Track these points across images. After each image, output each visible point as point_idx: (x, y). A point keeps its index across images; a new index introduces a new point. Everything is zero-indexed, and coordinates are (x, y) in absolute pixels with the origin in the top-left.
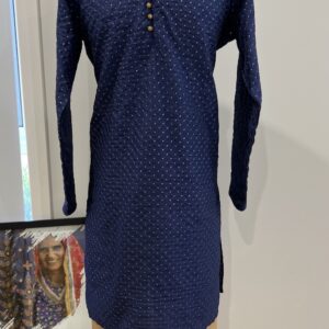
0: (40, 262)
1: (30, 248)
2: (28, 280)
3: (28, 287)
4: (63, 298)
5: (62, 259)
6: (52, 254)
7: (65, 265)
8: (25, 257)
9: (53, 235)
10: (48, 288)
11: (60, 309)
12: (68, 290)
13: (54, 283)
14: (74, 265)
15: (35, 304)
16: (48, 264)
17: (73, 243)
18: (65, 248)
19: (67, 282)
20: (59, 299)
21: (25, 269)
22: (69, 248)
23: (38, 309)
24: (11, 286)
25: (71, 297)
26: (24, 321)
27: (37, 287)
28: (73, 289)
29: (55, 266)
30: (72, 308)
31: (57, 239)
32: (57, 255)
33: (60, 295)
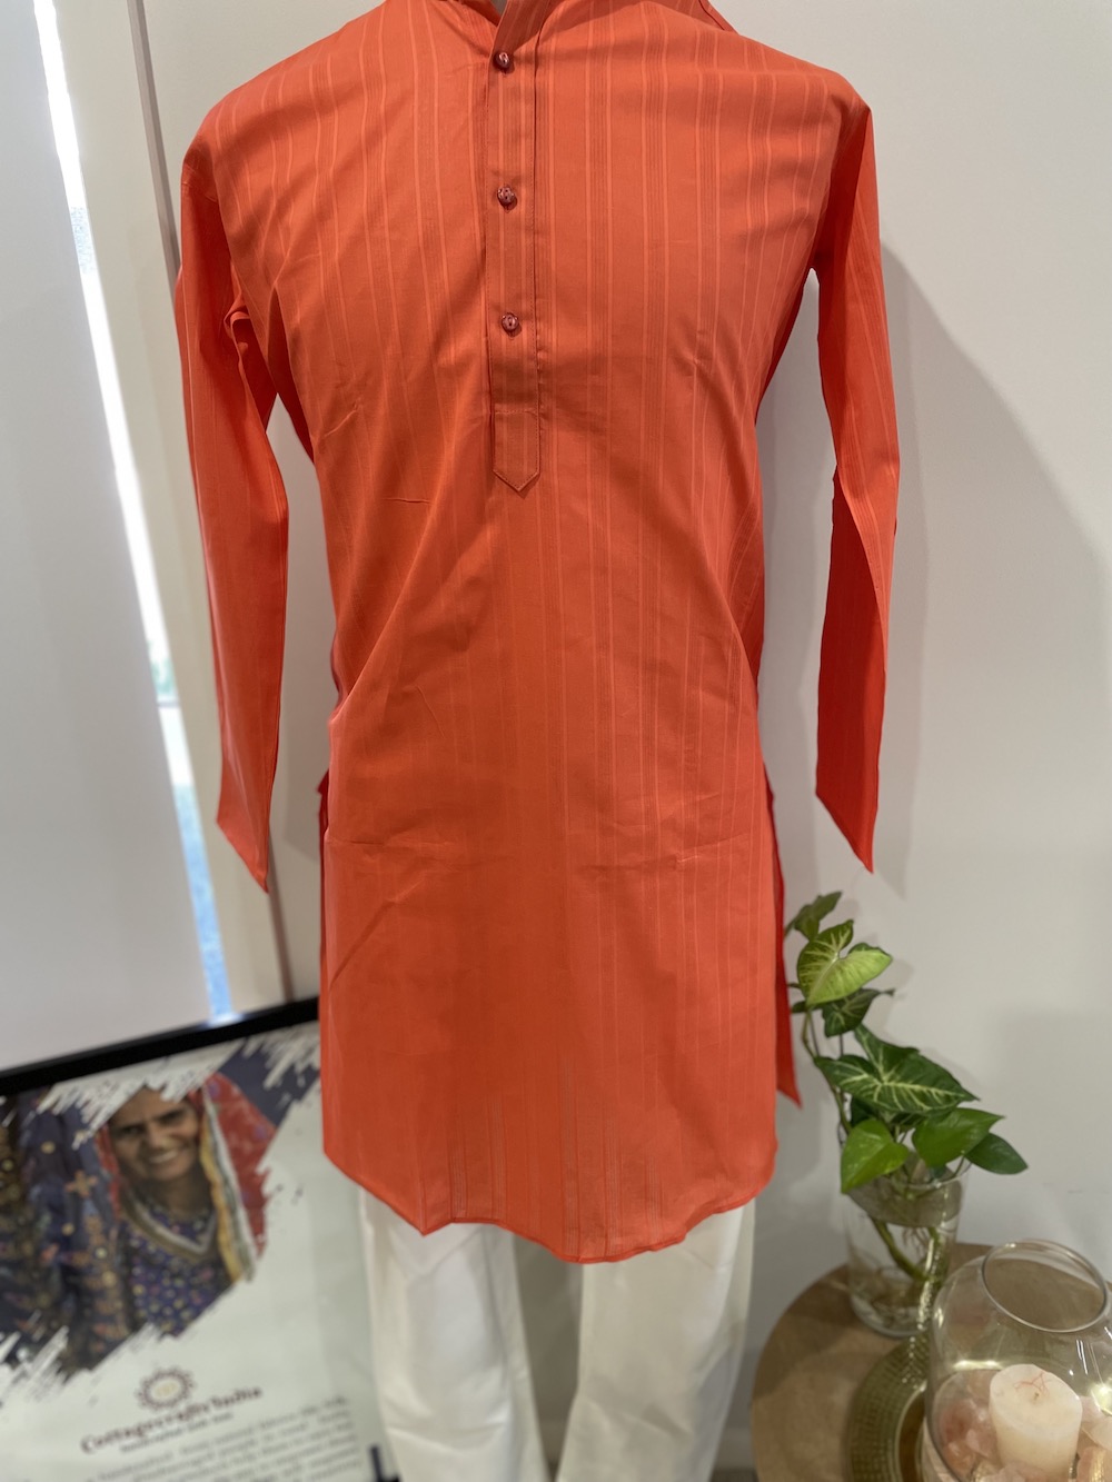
0: (124, 1166)
1: (80, 1138)
2: (92, 1220)
3: (96, 1239)
4: (214, 1245)
5: (196, 1141)
6: (160, 1137)
7: (206, 1160)
8: (69, 1163)
9: (155, 1084)
10: (161, 1230)
11: (207, 1274)
12: (226, 1219)
13: (177, 1212)
14: (236, 1154)
15: (126, 1281)
16: (152, 1166)
17: (222, 1097)
18: (200, 1113)
19: (220, 1199)
20: (199, 1248)
21: (76, 1196)
22: (211, 1109)
23: (139, 1290)
24: (38, 1252)
25: (237, 1236)
26: (98, 1328)
27: (124, 1235)
28: (242, 1214)
29: (174, 1164)
30: (246, 1262)
31: (167, 1095)
32: (175, 1137)
33: (205, 1239)
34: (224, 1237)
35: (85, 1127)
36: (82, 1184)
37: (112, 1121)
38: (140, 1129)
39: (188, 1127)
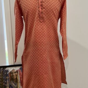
31: (15, 70)
32: (15, 74)
33: (17, 85)
34: (18, 86)
35: (8, 72)
36: (7, 78)
37: (10, 72)
38: (13, 73)
39: (16, 74)
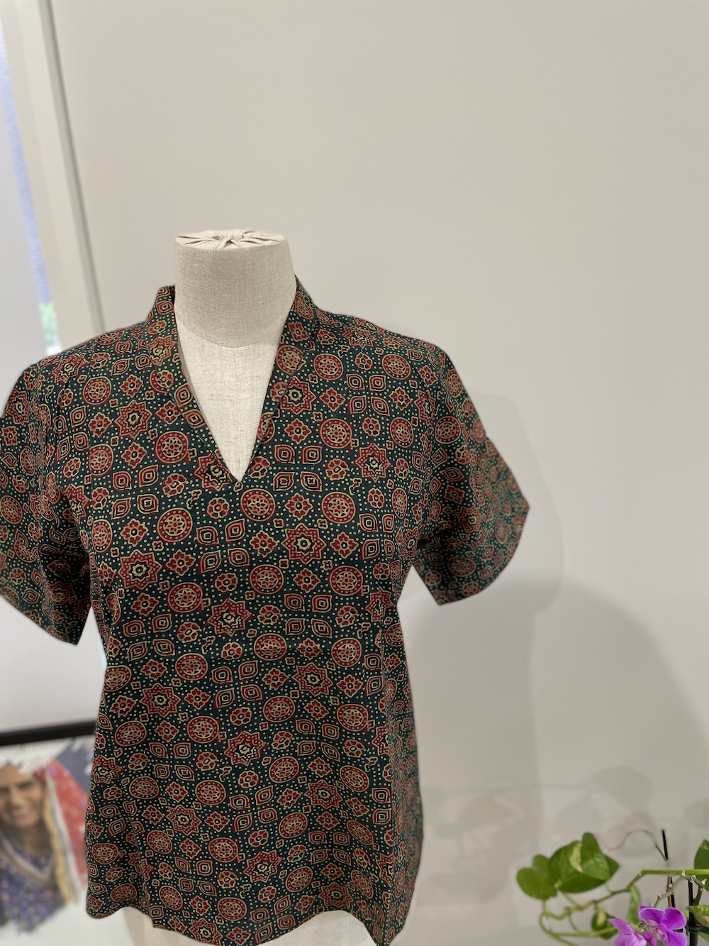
4: (53, 876)
5: (39, 805)
6: (18, 798)
7: (47, 817)
9: (15, 762)
10: (19, 860)
12: (60, 860)
13: (29, 850)
14: (66, 816)
16: (13, 816)
17: (58, 777)
18: (43, 784)
19: (56, 845)
20: (43, 876)
22: (51, 784)
25: (68, 872)
28: (72, 858)
29: (27, 818)
30: (74, 890)
31: (23, 770)
33: (47, 870)
38: (6, 790)
39: (35, 793)
